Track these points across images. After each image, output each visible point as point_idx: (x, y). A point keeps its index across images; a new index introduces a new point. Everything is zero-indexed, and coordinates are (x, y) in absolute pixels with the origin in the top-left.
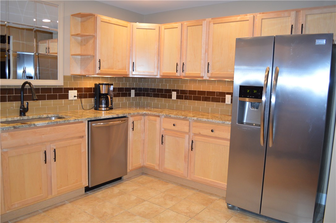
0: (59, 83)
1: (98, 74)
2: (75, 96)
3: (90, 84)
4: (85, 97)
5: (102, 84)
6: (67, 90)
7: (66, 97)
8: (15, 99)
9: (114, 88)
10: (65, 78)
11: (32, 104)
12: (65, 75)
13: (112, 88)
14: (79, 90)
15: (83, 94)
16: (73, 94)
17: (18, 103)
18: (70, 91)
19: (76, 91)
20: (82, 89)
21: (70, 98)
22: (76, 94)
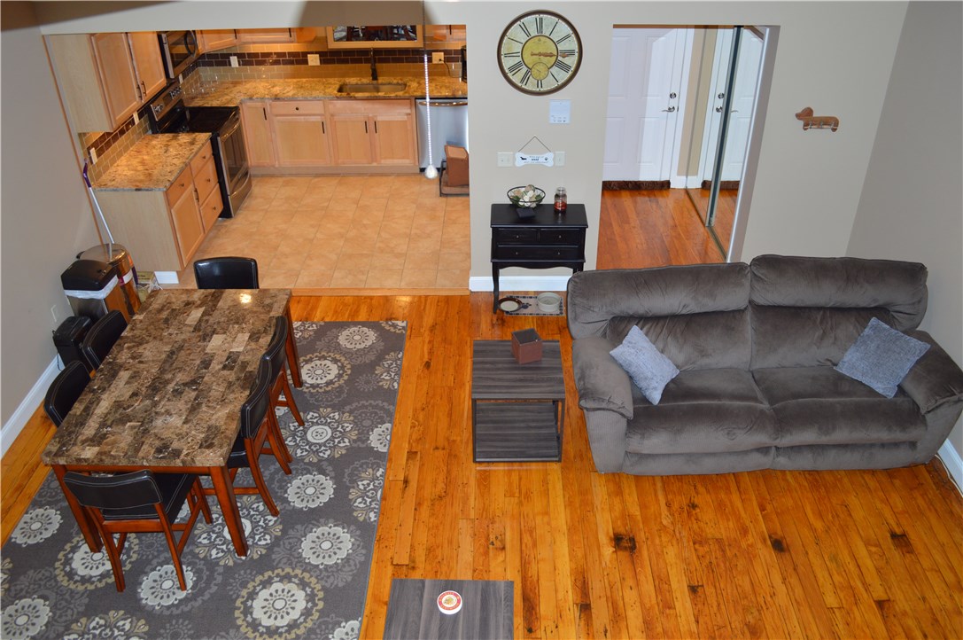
2: (440, 60)
4: (454, 60)
6: (430, 52)
10: (426, 38)
11: (383, 67)
12: (426, 35)
14: (446, 52)
16: (437, 58)
18: (433, 54)
19: (442, 53)
20: (451, 50)
21: (434, 62)
22: (443, 57)
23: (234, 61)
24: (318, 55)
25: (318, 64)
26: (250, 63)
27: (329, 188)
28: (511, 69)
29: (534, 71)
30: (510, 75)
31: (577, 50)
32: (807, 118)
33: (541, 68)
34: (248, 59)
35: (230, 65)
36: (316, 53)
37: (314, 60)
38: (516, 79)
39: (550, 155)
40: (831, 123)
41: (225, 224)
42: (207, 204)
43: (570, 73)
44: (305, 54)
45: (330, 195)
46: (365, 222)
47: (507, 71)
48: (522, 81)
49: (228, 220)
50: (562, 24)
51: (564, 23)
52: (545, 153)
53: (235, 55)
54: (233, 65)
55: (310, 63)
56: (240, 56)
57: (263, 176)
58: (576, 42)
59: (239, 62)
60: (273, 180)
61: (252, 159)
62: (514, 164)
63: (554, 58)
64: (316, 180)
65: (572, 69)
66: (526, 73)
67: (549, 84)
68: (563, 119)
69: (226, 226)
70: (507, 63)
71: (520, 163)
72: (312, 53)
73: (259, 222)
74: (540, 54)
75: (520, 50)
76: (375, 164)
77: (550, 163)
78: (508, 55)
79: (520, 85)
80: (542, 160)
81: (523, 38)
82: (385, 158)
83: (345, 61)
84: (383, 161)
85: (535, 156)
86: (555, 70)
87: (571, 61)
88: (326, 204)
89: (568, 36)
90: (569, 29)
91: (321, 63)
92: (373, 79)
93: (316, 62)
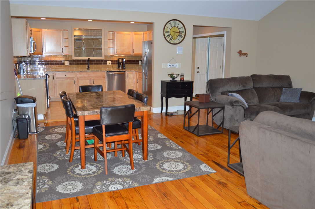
0: (103, 58)
1: (116, 55)
3: (116, 59)
4: (114, 64)
5: (120, 59)
6: (106, 61)
7: (106, 64)
8: (85, 64)
9: (126, 60)
10: (105, 56)
11: (91, 66)
12: (105, 55)
13: (124, 60)
14: (112, 61)
15: (113, 62)
16: (109, 63)
17: (87, 65)
18: (107, 62)
19: (110, 62)
20: (113, 60)
21: (108, 64)
22: (110, 63)
23: (37, 63)
24: (68, 62)
25: (68, 64)
26: (43, 64)
28: (167, 36)
29: (173, 37)
30: (166, 38)
31: (184, 32)
32: (240, 53)
33: (175, 36)
35: (35, 65)
36: (68, 61)
37: (67, 63)
38: (168, 39)
39: (177, 64)
40: (246, 55)
43: (183, 38)
47: (166, 37)
48: (170, 40)
50: (180, 24)
51: (181, 23)
52: (176, 63)
53: (37, 61)
55: (65, 64)
56: (39, 62)
58: (184, 29)
59: (39, 64)
62: (167, 67)
63: (178, 34)
65: (183, 37)
66: (171, 38)
67: (177, 41)
68: (181, 53)
70: (166, 34)
71: (169, 67)
72: (66, 61)
74: (175, 32)
75: (169, 31)
77: (177, 67)
78: (166, 32)
79: (169, 41)
80: (175, 66)
81: (170, 27)
83: (78, 64)
85: (173, 65)
86: (179, 37)
87: (183, 35)
89: (182, 27)
90: (182, 25)
91: (69, 64)
92: (88, 69)
93: (67, 64)
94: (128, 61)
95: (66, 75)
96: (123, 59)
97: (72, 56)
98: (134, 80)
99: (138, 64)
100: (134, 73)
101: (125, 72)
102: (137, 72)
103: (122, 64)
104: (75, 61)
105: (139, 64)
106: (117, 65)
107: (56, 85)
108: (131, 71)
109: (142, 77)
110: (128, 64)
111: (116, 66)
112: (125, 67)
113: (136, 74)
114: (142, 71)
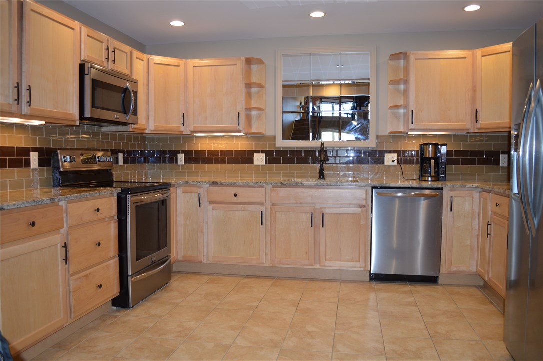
0: (370, 144)
1: (412, 130)
2: (393, 161)
3: (416, 147)
4: (410, 162)
5: (427, 144)
6: (382, 153)
9: (447, 151)
10: (378, 137)
12: (380, 134)
13: (443, 150)
15: (404, 158)
16: (390, 159)
19: (396, 155)
20: (405, 152)
21: (386, 164)
22: (395, 158)
23: (181, 158)
24: (264, 155)
25: (264, 163)
26: (196, 161)
27: (260, 289)
34: (195, 157)
35: (177, 162)
36: (263, 152)
37: (259, 159)
41: (118, 314)
42: (86, 276)
44: (251, 153)
45: (262, 296)
46: (309, 328)
49: (124, 310)
53: (182, 152)
54: (179, 163)
55: (255, 163)
56: (187, 154)
57: (188, 273)
59: (185, 159)
60: (198, 277)
61: (178, 249)
64: (246, 280)
69: (116, 317)
72: (258, 152)
73: (161, 317)
76: (317, 267)
82: (330, 260)
83: (291, 162)
84: (327, 264)
88: (256, 304)
91: (266, 163)
92: (320, 178)
93: (262, 161)
94: (458, 153)
95: (235, 195)
96: (436, 147)
97: (274, 137)
98: (476, 223)
99: (497, 162)
100: (476, 195)
101: (441, 189)
102: (489, 192)
103: (432, 161)
104: (283, 153)
105: (498, 164)
106: (418, 166)
107: (207, 223)
108: (465, 187)
109: (506, 214)
110: (455, 162)
111: (413, 170)
112: (444, 173)
113: (485, 200)
114: (511, 189)
